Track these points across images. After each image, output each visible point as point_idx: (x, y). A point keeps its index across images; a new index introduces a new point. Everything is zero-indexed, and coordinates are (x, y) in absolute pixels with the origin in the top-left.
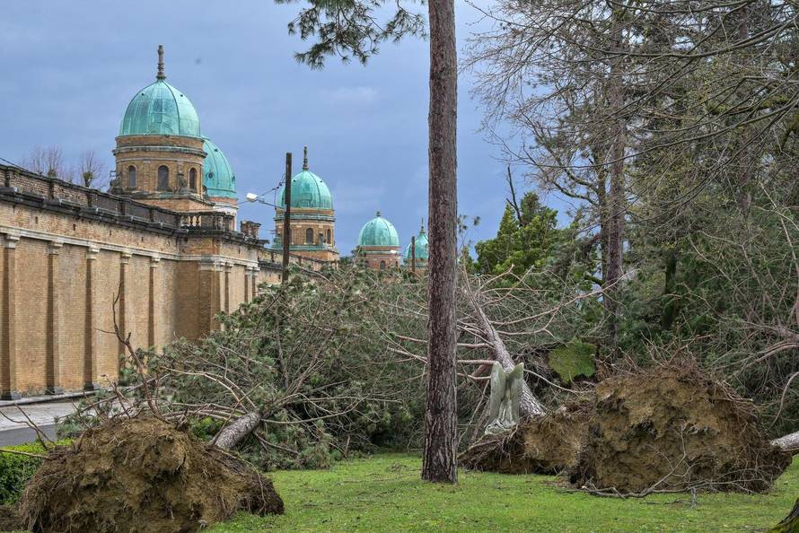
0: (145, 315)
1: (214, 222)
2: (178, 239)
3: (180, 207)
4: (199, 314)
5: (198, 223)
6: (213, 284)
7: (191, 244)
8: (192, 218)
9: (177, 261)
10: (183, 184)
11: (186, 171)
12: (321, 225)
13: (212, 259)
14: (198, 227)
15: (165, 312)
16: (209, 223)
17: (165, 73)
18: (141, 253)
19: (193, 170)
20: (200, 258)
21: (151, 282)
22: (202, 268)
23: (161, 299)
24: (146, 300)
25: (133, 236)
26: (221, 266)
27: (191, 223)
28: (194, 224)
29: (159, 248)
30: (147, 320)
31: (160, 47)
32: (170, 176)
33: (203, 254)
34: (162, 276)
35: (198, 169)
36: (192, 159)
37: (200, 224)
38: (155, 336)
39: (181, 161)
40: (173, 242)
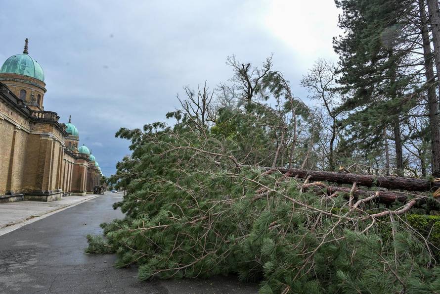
0: (8, 157)
1: (51, 117)
2: (30, 122)
3: (32, 109)
4: (38, 160)
5: (42, 116)
6: (48, 147)
7: (37, 126)
8: (39, 114)
9: (28, 133)
10: (34, 100)
11: (36, 95)
12: (74, 141)
13: (49, 134)
14: (42, 118)
15: (19, 158)
16: (49, 116)
17: (28, 51)
18: (10, 121)
19: (39, 95)
20: (42, 133)
21: (14, 139)
22: (43, 138)
23: (17, 150)
24: (10, 148)
25: (6, 109)
26: (53, 138)
27: (38, 116)
28: (40, 117)
29: (20, 122)
30: (9, 160)
31: (27, 39)
32: (27, 95)
33: (44, 131)
34: (20, 139)
35: (41, 96)
36: (39, 90)
37: (43, 117)
38: (13, 169)
39: (33, 89)
40: (27, 123)
